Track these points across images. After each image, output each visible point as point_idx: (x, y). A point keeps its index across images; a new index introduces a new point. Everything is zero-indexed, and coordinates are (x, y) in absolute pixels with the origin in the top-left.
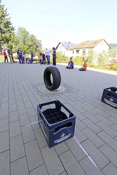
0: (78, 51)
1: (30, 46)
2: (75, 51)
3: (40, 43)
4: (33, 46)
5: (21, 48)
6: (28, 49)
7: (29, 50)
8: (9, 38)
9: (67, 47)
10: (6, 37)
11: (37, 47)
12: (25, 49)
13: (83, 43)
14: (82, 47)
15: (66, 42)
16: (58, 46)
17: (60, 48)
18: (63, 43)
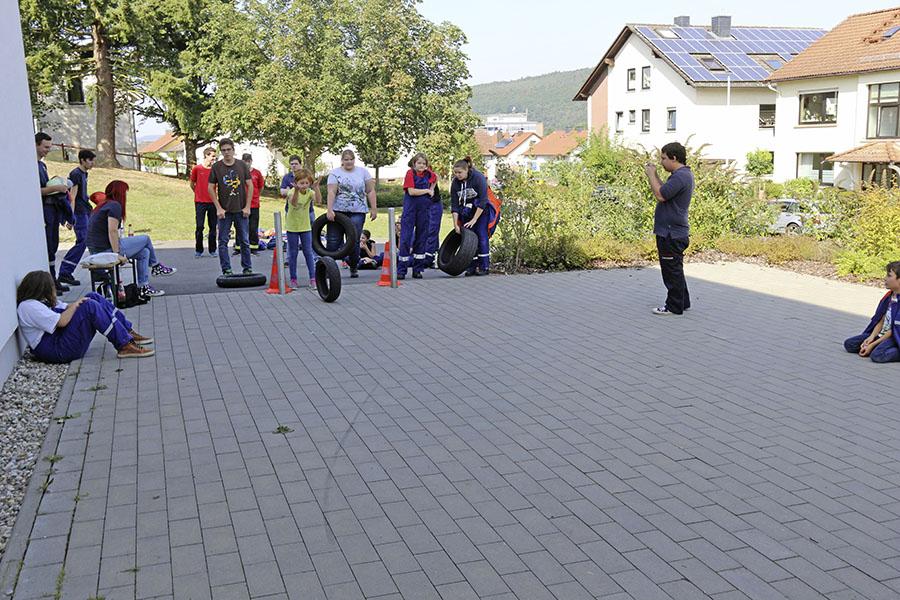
0: (816, 107)
1: (360, 82)
2: (788, 106)
3: (449, 47)
4: (388, 81)
5: (289, 104)
6: (339, 107)
7: (349, 112)
8: (185, 24)
9: (696, 68)
10: (161, 16)
11: (422, 84)
12: (320, 107)
13: (877, 23)
14: (867, 60)
15: (683, 21)
16: (607, 61)
17: (631, 82)
18: (656, 28)
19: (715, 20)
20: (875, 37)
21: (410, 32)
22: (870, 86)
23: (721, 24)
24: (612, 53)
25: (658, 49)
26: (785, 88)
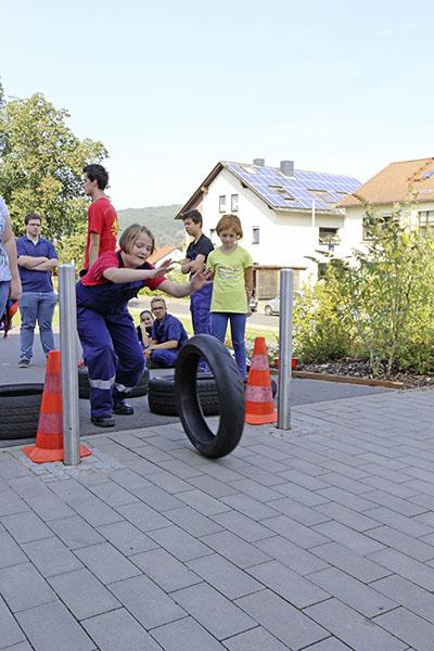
4: (37, 185)
9: (275, 197)
16: (203, 189)
17: (222, 206)
18: (242, 167)
19: (283, 163)
20: (416, 178)
21: (59, 144)
22: (420, 213)
23: (286, 167)
24: (207, 183)
25: (245, 180)
26: (353, 213)
